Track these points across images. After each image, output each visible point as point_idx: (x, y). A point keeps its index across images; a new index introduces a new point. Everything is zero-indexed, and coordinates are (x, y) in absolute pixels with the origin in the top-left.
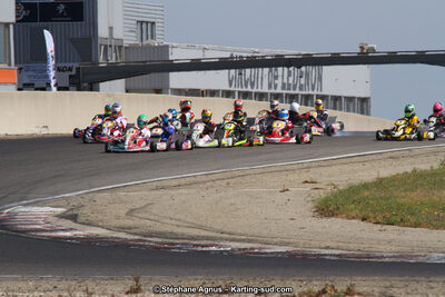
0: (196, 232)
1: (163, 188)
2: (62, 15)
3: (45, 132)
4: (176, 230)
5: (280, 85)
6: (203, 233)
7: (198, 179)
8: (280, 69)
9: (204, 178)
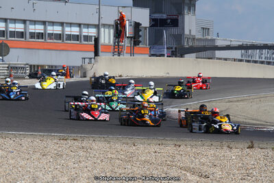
0: (254, 122)
1: (231, 102)
2: (169, 24)
3: (168, 75)
4: (244, 121)
5: (264, 57)
6: (258, 122)
7: (246, 98)
8: (264, 50)
9: (248, 98)
